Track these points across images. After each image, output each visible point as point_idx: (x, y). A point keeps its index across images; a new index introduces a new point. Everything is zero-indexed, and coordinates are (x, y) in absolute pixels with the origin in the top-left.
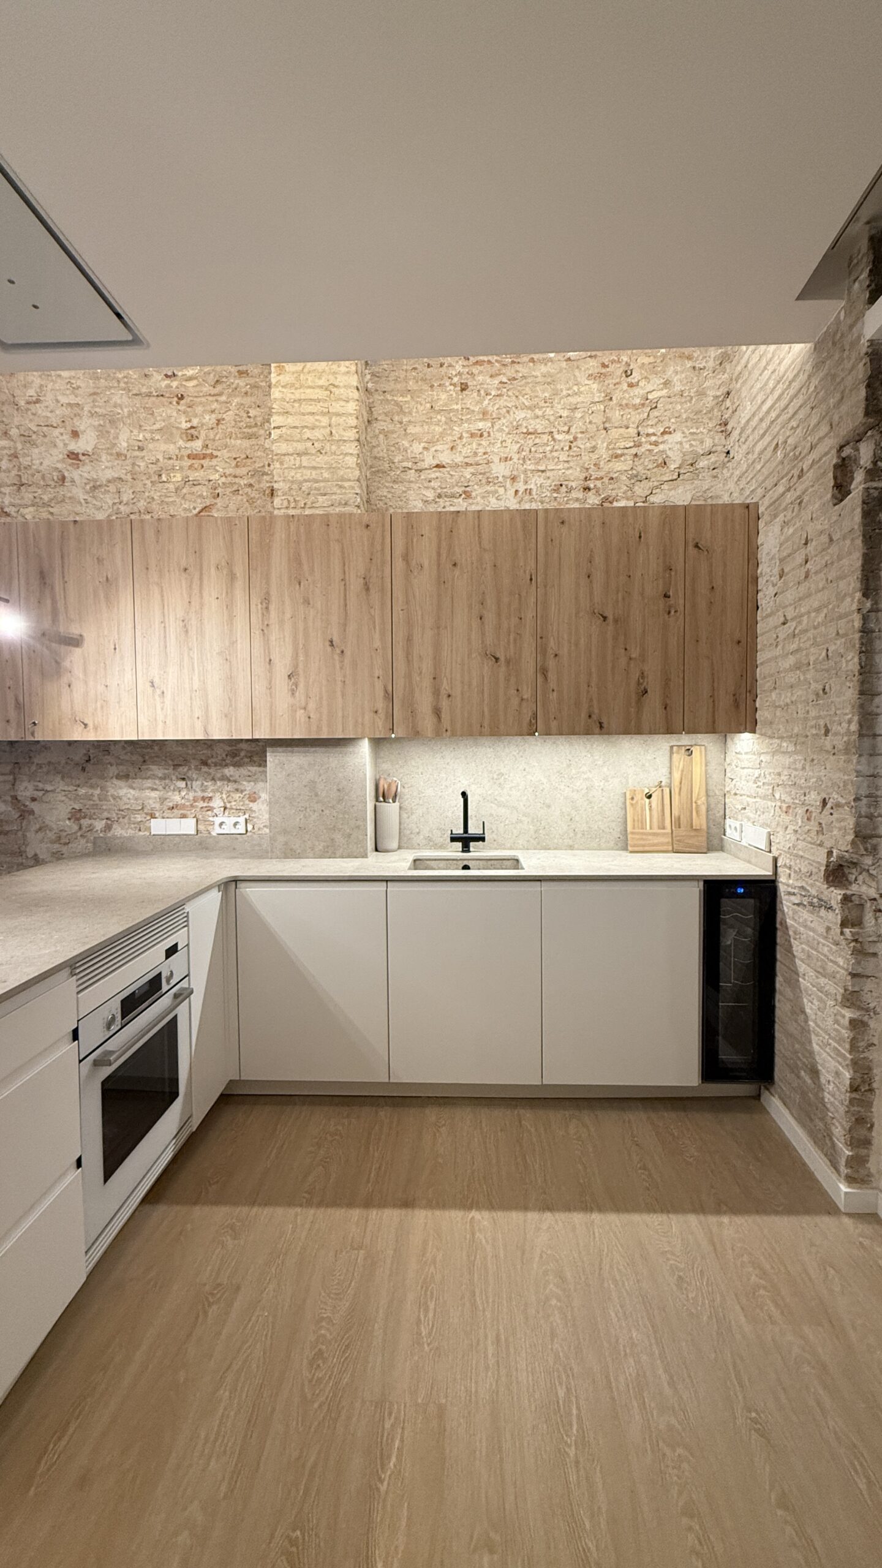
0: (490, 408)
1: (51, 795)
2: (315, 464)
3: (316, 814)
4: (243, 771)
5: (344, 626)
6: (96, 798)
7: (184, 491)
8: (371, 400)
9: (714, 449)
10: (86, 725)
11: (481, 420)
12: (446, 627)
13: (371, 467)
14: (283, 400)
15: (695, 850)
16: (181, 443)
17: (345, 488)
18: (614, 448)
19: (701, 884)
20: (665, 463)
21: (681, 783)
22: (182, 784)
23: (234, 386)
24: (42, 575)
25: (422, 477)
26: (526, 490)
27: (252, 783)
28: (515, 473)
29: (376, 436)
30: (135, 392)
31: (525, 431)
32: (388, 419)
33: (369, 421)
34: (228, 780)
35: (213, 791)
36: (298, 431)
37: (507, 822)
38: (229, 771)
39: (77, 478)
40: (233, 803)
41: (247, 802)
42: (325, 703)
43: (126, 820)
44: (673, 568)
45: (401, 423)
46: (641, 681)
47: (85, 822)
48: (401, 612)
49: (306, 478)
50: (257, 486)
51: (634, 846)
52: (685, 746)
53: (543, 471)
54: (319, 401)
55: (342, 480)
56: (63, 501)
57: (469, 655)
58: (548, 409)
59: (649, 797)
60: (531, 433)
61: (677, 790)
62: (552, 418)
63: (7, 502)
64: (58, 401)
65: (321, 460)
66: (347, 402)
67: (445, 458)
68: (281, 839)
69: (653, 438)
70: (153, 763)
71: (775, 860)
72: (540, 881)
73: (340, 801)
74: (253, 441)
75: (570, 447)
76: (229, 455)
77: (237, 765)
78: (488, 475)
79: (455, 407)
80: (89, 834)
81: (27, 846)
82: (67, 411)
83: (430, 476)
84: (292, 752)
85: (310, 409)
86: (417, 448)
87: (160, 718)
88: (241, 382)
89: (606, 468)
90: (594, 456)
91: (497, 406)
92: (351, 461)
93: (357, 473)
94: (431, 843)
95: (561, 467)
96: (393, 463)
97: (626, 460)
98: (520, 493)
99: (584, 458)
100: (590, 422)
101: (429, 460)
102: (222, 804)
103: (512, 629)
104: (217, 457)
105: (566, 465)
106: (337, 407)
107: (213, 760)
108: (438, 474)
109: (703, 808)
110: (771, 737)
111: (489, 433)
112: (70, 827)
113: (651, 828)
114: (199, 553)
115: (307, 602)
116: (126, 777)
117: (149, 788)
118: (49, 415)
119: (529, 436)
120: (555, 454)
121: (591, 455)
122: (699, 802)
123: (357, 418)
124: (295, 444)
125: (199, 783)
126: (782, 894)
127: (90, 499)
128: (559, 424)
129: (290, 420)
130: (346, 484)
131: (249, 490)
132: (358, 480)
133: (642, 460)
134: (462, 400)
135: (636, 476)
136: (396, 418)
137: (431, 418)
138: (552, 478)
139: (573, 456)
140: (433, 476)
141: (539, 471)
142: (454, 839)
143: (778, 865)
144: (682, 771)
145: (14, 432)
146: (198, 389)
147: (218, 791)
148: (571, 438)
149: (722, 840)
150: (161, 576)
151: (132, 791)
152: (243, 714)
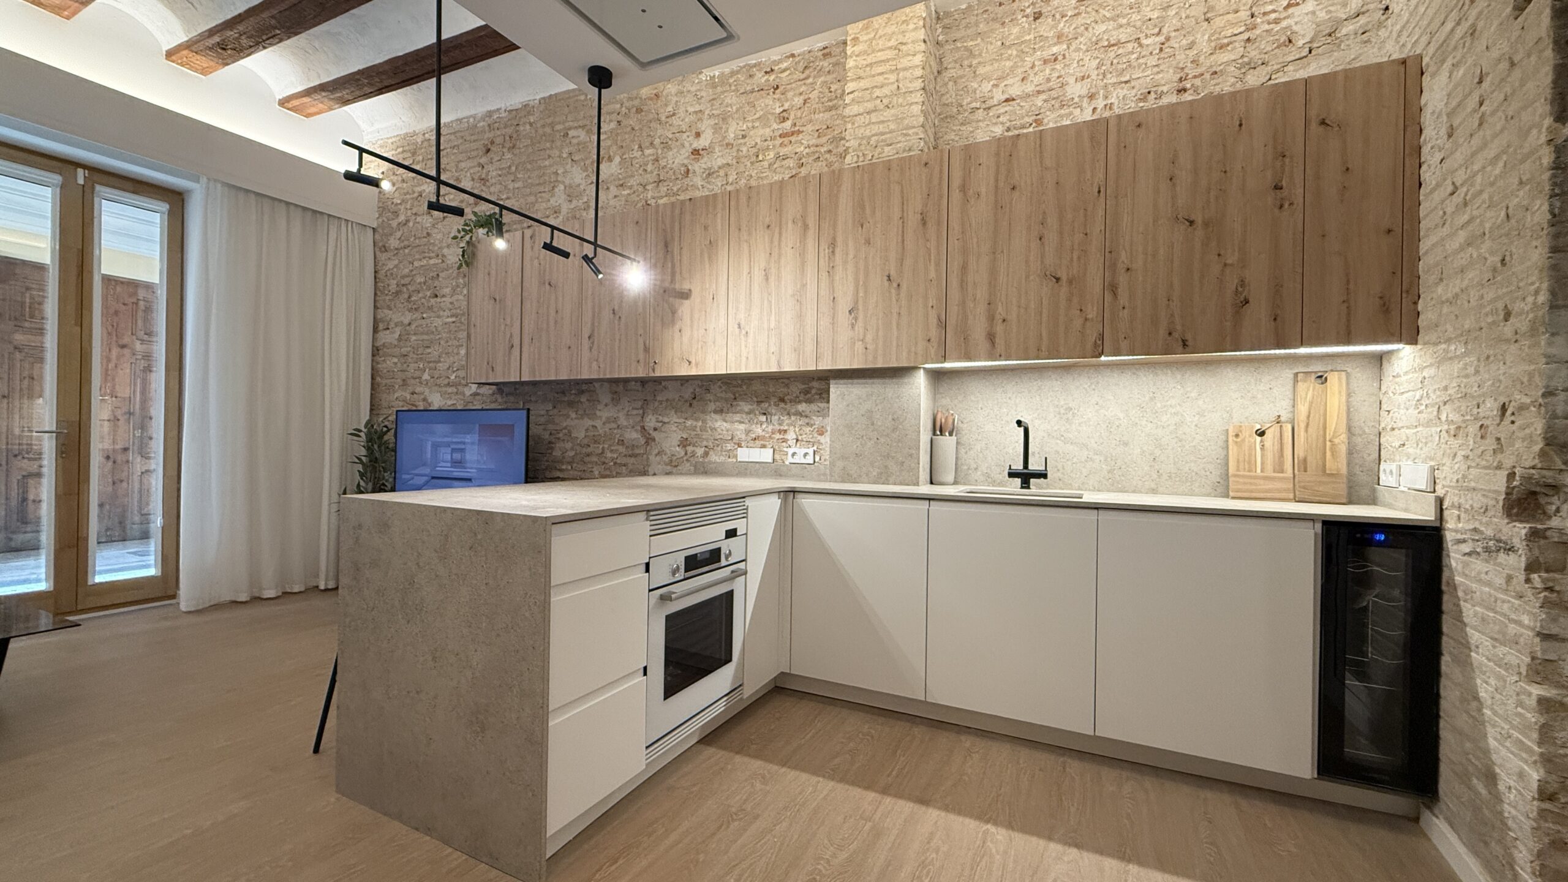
0: (1066, 30)
1: (667, 425)
2: (882, 118)
3: (872, 442)
4: (814, 407)
5: (901, 261)
6: (698, 429)
7: (775, 166)
8: (941, 52)
9: (1364, 9)
10: (690, 362)
11: (1055, 44)
12: (1002, 252)
13: (939, 115)
14: (857, 67)
15: (1328, 500)
16: (775, 126)
17: (909, 135)
18: (1218, 39)
19: (1319, 526)
20: (1290, 41)
21: (1308, 417)
22: (763, 418)
23: (819, 68)
24: (666, 246)
25: (991, 114)
26: (1106, 105)
27: (821, 418)
28: (1093, 90)
29: (946, 84)
30: (742, 91)
31: (1106, 43)
32: (958, 66)
33: (938, 72)
34: (800, 414)
35: (788, 425)
36: (869, 92)
37: (1075, 460)
38: (802, 407)
39: (697, 169)
40: (804, 436)
41: (816, 435)
42: (881, 333)
43: (719, 448)
44: (1287, 153)
45: (970, 66)
46: (1240, 289)
47: (690, 449)
48: (956, 242)
49: (873, 132)
50: (834, 151)
51: (1238, 491)
52: (1316, 372)
53: (1126, 82)
54: (888, 60)
55: (906, 129)
56: (687, 189)
57: (1027, 277)
58: (1134, 16)
59: (1262, 434)
60: (1113, 45)
61: (1303, 425)
62: (1139, 24)
63: (649, 197)
64: (687, 111)
65: (888, 114)
66: (914, 55)
67: (1015, 91)
68: (840, 464)
69: (1273, 16)
70: (743, 400)
71: (1440, 501)
72: (1097, 509)
73: (894, 430)
74: (833, 112)
75: (1161, 50)
76: (813, 128)
77: (809, 401)
78: (1061, 98)
79: (1028, 38)
80: (692, 459)
81: (649, 466)
82: (693, 118)
83: (999, 112)
84: (852, 384)
85: (880, 69)
86: (987, 86)
87: (744, 354)
88: (825, 64)
89: (1206, 62)
90: (1192, 53)
91: (1074, 26)
92: (916, 109)
93: (922, 119)
94: (990, 480)
95: (1149, 72)
96: (962, 106)
97: (1234, 49)
98: (1099, 110)
99: (1178, 57)
100: (1187, 17)
101: (999, 96)
102: (795, 437)
103: (1076, 247)
104: (803, 132)
105: (1156, 70)
106: (905, 62)
107: (789, 397)
108: (1007, 109)
109: (1343, 449)
110: (1436, 344)
111: (1064, 55)
112: (678, 452)
113: (1262, 471)
114: (779, 211)
115: (868, 242)
116: (721, 411)
117: (737, 421)
118: (681, 123)
119: (1112, 48)
120: (1141, 61)
121: (1187, 52)
122: (1336, 441)
123: (923, 68)
124: (866, 104)
125: (776, 417)
126: (1450, 544)
127: (705, 184)
128: (1147, 28)
129: (863, 84)
130: (911, 132)
131: (828, 156)
132: (923, 126)
133: (1257, 44)
134: (1035, 29)
135: (1249, 64)
136: (966, 63)
137: (1001, 55)
138: (1137, 87)
139: (1164, 58)
140: (1002, 111)
141: (1122, 82)
142: (1012, 475)
143: (1444, 507)
144: (1311, 403)
145: (657, 141)
146: (790, 77)
147: (792, 425)
148: (1162, 39)
149: (1374, 490)
150: (750, 234)
151: (725, 424)
152: (810, 347)
